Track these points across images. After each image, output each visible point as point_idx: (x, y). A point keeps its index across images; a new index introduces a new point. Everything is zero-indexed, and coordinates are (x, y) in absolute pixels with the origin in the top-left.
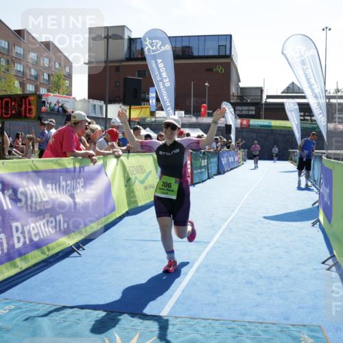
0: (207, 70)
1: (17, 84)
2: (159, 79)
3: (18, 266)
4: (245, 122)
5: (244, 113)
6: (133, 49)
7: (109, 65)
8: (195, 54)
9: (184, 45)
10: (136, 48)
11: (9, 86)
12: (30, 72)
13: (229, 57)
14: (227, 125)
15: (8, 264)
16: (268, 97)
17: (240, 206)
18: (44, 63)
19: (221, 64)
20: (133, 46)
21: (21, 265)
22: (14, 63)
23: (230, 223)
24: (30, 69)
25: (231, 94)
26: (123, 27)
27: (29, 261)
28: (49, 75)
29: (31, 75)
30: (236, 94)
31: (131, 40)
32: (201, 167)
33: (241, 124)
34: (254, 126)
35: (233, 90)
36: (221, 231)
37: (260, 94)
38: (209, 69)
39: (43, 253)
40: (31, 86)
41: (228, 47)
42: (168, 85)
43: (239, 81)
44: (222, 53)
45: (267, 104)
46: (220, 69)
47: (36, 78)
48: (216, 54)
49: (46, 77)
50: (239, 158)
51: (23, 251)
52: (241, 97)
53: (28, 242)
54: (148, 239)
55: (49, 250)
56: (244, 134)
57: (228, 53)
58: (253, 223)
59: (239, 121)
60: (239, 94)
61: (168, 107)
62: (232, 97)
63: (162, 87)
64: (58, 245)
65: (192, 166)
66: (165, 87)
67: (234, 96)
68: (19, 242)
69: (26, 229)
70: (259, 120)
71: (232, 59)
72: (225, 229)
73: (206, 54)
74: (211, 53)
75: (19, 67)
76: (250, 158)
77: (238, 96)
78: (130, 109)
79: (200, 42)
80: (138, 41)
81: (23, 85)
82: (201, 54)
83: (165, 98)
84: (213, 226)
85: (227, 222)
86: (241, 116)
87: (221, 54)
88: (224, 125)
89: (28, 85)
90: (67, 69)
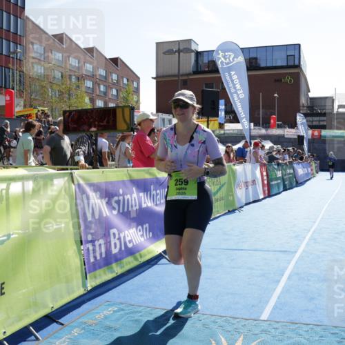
0: (276, 81)
1: (87, 100)
2: (233, 90)
3: (114, 272)
4: (316, 133)
5: (314, 123)
6: (200, 62)
7: (180, 78)
8: (263, 65)
9: (251, 57)
10: (203, 60)
11: (80, 102)
12: (99, 88)
13: (298, 66)
14: (299, 136)
15: (105, 268)
16: (340, 106)
17: (320, 217)
18: (112, 79)
19: (290, 74)
20: (200, 59)
21: (118, 269)
22: (84, 80)
23: (313, 233)
24: (99, 85)
25: (301, 105)
26: (189, 41)
27: (124, 267)
28: (117, 91)
29: (100, 91)
30: (306, 105)
31: (198, 54)
32: (277, 179)
33: (313, 135)
34: (325, 137)
35: (303, 101)
36: (305, 242)
37: (331, 104)
38: (278, 80)
39: (136, 259)
40: (100, 101)
41: (297, 56)
42: (242, 96)
43: (309, 91)
44: (291, 63)
45: (338, 114)
46: (288, 80)
47: (105, 93)
48: (285, 64)
49: (114, 92)
50: (312, 170)
51: (119, 256)
52: (311, 108)
53: (123, 248)
54: (234, 248)
55: (141, 257)
56: (316, 145)
57: (297, 63)
58: (337, 233)
59: (310, 132)
60: (309, 105)
61: (243, 118)
62: (301, 108)
63: (236, 99)
64: (149, 253)
65: (268, 177)
66: (239, 98)
67: (303, 106)
68: (115, 247)
69: (122, 235)
70: (331, 131)
71: (301, 69)
72: (310, 240)
73: (274, 65)
74: (279, 64)
75: (89, 84)
76: (322, 170)
77: (308, 107)
78: (208, 121)
79: (268, 54)
80: (205, 54)
81: (92, 101)
82: (269, 65)
83: (240, 109)
84: (296, 237)
85: (311, 233)
86: (311, 127)
87: (289, 64)
88: (296, 137)
89: (97, 101)
90: (135, 84)
